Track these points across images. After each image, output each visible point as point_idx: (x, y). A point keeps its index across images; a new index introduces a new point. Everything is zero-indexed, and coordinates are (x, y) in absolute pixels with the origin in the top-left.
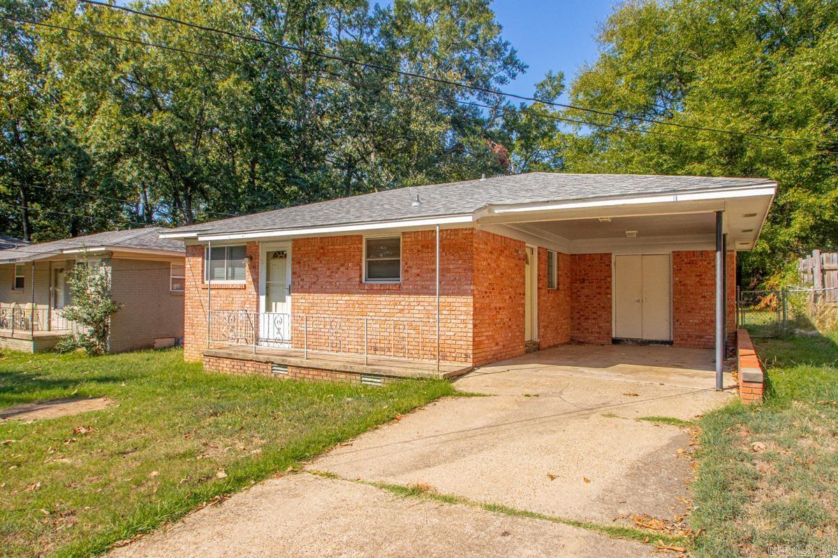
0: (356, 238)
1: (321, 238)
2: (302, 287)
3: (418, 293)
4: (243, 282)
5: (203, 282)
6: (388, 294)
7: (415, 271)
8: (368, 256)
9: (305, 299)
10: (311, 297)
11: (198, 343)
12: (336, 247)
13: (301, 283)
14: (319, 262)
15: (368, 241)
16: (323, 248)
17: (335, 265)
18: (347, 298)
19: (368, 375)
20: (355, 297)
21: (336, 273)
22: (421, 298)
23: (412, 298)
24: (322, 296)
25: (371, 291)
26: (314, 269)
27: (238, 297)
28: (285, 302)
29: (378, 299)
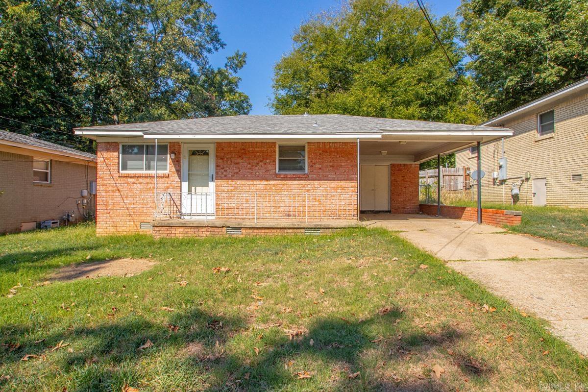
0: (271, 144)
1: (242, 143)
2: (225, 176)
3: (320, 180)
4: (167, 172)
5: (119, 172)
6: (298, 180)
7: (318, 166)
8: (280, 156)
9: (226, 185)
10: (234, 183)
11: (114, 220)
12: (256, 149)
13: (225, 173)
14: (240, 159)
15: (280, 147)
16: (244, 149)
17: (255, 161)
18: (265, 183)
19: (311, 228)
20: (272, 183)
21: (256, 166)
22: (322, 182)
23: (316, 183)
24: (244, 182)
25: (285, 178)
26: (236, 164)
27: (161, 184)
28: (208, 187)
29: (290, 183)
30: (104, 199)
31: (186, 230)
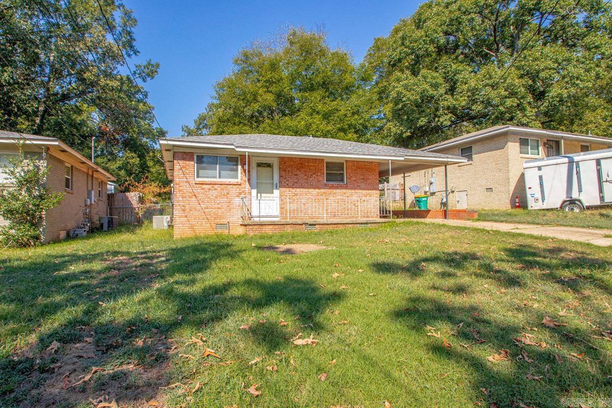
0: (320, 160)
1: (300, 158)
2: (287, 185)
3: (355, 189)
4: (239, 180)
5: (194, 179)
6: (341, 189)
7: (354, 179)
8: (327, 170)
9: (287, 191)
10: (294, 190)
11: (191, 223)
12: (310, 164)
13: (287, 182)
14: (298, 171)
15: (326, 163)
16: (302, 164)
17: (310, 173)
18: (317, 190)
19: (364, 223)
20: (322, 190)
21: (311, 177)
22: (357, 191)
23: (353, 191)
24: (301, 190)
25: (332, 187)
26: (296, 175)
27: (234, 190)
28: (273, 193)
29: (335, 191)
30: (181, 204)
31: (275, 227)
